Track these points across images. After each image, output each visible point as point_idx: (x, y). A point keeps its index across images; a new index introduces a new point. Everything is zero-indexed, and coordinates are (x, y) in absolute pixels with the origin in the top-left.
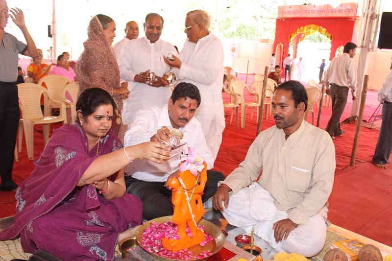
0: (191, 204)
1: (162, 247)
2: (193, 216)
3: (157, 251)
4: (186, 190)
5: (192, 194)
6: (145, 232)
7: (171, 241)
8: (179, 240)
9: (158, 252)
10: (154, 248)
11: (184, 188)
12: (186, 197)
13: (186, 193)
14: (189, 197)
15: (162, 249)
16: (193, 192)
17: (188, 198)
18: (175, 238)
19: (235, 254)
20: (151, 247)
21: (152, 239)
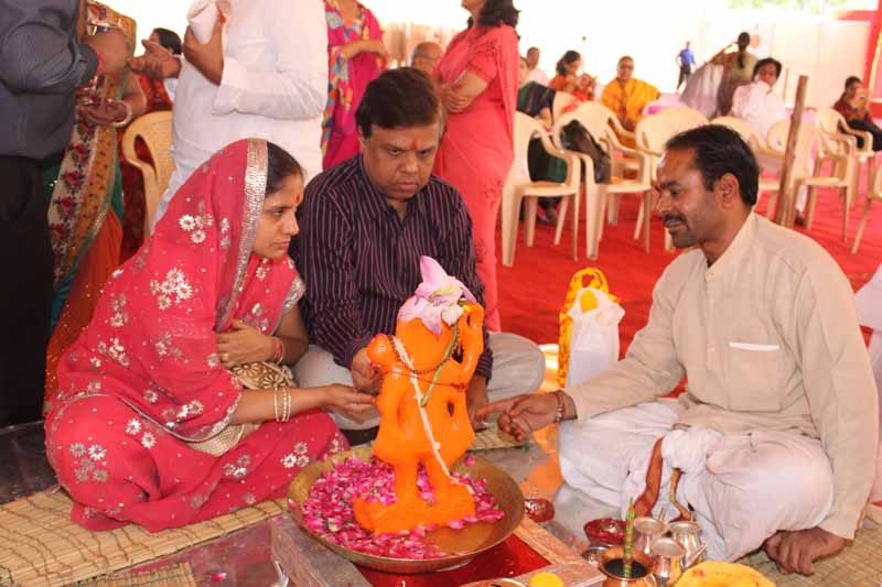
0: (428, 413)
1: (353, 520)
2: (436, 446)
3: (334, 529)
4: (414, 372)
5: (432, 386)
6: (322, 477)
7: (371, 505)
8: (392, 507)
9: (338, 532)
10: (330, 520)
11: (406, 367)
12: (414, 393)
13: (415, 381)
14: (424, 391)
15: (351, 525)
16: (435, 379)
17: (419, 396)
18: (382, 499)
19: (548, 563)
20: (322, 516)
21: (334, 496)
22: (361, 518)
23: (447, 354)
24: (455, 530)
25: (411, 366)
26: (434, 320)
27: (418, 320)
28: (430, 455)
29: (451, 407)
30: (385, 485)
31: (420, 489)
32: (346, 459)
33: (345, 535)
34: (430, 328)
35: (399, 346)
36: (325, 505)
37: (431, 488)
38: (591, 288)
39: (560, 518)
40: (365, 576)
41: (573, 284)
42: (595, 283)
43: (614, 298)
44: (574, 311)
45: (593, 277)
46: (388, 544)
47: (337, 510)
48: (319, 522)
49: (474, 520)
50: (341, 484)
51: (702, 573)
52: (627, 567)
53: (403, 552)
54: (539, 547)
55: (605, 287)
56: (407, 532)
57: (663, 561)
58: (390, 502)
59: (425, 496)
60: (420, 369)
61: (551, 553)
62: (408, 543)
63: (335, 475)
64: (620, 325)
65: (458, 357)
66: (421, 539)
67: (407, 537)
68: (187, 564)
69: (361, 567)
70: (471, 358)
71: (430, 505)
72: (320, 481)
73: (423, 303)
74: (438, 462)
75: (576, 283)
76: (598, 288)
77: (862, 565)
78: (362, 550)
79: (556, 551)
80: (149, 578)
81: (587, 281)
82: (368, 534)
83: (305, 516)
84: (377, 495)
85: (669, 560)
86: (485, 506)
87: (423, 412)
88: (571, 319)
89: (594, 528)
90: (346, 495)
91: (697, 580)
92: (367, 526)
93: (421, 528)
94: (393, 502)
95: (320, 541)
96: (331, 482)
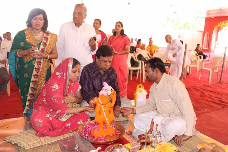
1: (91, 134)
2: (107, 119)
3: (87, 136)
5: (106, 107)
7: (94, 131)
8: (99, 131)
9: (88, 136)
10: (86, 134)
11: (101, 104)
12: (102, 109)
13: (102, 106)
14: (104, 108)
15: (90, 135)
16: (106, 106)
17: (103, 109)
18: (96, 130)
19: (129, 142)
20: (85, 133)
21: (87, 130)
22: (92, 134)
23: (109, 101)
24: (111, 136)
25: (102, 104)
26: (106, 94)
27: (103, 94)
28: (106, 121)
29: (110, 112)
30: (97, 127)
31: (104, 128)
32: (90, 122)
33: (89, 137)
34: (105, 96)
35: (99, 100)
36: (85, 131)
37: (106, 128)
38: (141, 88)
39: (133, 134)
40: (93, 145)
41: (137, 87)
42: (141, 87)
43: (145, 90)
44: (137, 93)
45: (141, 86)
46: (97, 139)
47: (88, 132)
48: (84, 135)
49: (115, 134)
50: (89, 127)
51: (161, 145)
52: (146, 143)
53: (100, 140)
54: (128, 139)
55: (144, 88)
56: (101, 136)
57: (153, 142)
58: (98, 130)
59: (105, 129)
60: (104, 104)
61: (130, 141)
62: (101, 139)
63: (87, 126)
64: (146, 96)
65: (111, 101)
66: (104, 138)
67: (101, 137)
68: (58, 144)
69: (92, 143)
70: (114, 102)
71: (106, 131)
72: (85, 127)
73: (104, 91)
74: (107, 123)
75: (138, 87)
76: (142, 88)
77: (194, 143)
78: (92, 140)
79: (131, 140)
80: (51, 146)
81: (140, 87)
82: (94, 137)
83: (81, 133)
84: (95, 129)
85: (154, 142)
86: (117, 131)
87: (104, 112)
88: (136, 94)
89: (140, 136)
90: (89, 129)
91: (160, 146)
92: (94, 135)
93: (104, 136)
94: (98, 131)
95: (84, 138)
96: (87, 127)
